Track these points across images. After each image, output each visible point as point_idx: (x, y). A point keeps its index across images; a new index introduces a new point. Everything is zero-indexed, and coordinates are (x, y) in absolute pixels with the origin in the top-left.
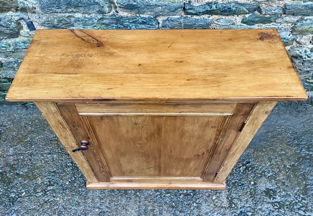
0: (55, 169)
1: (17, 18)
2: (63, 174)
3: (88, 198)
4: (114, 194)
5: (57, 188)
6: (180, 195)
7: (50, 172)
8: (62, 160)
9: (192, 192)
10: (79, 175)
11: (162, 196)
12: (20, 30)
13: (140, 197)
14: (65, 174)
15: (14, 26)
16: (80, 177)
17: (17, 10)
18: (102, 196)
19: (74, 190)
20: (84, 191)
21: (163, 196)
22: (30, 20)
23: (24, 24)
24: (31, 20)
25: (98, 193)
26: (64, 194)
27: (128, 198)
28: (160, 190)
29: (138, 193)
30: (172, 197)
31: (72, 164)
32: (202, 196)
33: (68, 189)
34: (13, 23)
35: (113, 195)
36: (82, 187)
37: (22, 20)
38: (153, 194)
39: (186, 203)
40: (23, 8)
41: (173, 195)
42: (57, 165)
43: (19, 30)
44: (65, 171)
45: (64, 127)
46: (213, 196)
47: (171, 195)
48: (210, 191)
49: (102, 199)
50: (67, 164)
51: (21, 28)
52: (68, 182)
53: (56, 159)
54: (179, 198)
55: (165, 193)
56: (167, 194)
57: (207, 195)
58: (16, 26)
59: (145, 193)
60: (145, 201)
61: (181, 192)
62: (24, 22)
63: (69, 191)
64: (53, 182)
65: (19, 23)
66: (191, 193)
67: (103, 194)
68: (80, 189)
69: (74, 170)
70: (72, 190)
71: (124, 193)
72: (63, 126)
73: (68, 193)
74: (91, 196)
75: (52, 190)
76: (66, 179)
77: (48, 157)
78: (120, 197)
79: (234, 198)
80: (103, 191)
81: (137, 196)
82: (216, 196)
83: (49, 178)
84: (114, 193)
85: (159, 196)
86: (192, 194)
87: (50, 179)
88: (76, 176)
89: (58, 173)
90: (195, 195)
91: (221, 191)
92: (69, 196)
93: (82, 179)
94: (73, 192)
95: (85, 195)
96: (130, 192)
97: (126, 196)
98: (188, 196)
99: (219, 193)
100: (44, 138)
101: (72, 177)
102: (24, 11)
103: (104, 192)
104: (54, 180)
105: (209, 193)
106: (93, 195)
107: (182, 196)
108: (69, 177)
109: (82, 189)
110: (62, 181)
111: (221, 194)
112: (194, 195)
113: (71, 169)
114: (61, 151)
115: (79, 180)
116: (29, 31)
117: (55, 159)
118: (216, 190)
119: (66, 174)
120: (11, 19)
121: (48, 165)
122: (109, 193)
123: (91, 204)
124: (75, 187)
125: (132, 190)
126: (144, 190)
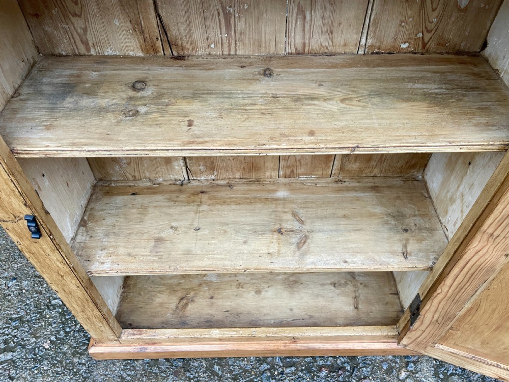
0: (22, 313)
2: (40, 325)
4: (157, 371)
5: (22, 357)
6: (320, 368)
7: (11, 319)
8: (40, 293)
9: (348, 363)
10: (75, 325)
11: (276, 373)
13: (221, 377)
14: (43, 324)
16: (78, 331)
18: (129, 375)
19: (61, 362)
20: (84, 364)
21: (279, 374)
25: (118, 369)
26: (36, 372)
27: (193, 379)
28: (269, 359)
29: (216, 367)
30: (300, 374)
32: (373, 372)
33: (47, 359)
35: (154, 373)
36: (81, 354)
38: (253, 368)
41: (302, 370)
42: (27, 304)
44: (45, 317)
46: (399, 371)
47: (297, 370)
50: (50, 302)
52: (49, 342)
53: (26, 291)
54: (318, 377)
55: (281, 365)
56: (287, 367)
57: (385, 368)
59: (235, 366)
61: (321, 363)
63: (48, 365)
64: (14, 343)
66: (346, 365)
67: (130, 370)
68: (76, 360)
69: (65, 315)
70: (56, 362)
71: (181, 368)
73: (45, 368)
74: (101, 375)
75: (10, 362)
76: (46, 335)
77: (9, 286)
78: (171, 377)
79: (452, 374)
80: (130, 364)
81: (214, 373)
82: (408, 371)
83: (7, 332)
84: (158, 367)
85: (269, 374)
86: (348, 368)
87: (7, 335)
88: (70, 327)
89: (28, 321)
90: (356, 369)
91: (416, 358)
92: (48, 375)
94: (58, 367)
95: (85, 372)
96: (196, 364)
97: (188, 374)
98: (340, 372)
99: (415, 363)
100: (8, 245)
101: (60, 330)
103: (133, 366)
104: (18, 338)
105: (390, 362)
106: (107, 373)
107: (324, 373)
108: (53, 330)
109: (79, 358)
110: (34, 340)
111: (419, 366)
112: (353, 370)
113: (60, 313)
115: (76, 337)
117: (24, 291)
118: (406, 357)
119: (45, 325)
121: (7, 304)
122: (146, 367)
124: (64, 354)
125: (202, 358)
126: (230, 358)
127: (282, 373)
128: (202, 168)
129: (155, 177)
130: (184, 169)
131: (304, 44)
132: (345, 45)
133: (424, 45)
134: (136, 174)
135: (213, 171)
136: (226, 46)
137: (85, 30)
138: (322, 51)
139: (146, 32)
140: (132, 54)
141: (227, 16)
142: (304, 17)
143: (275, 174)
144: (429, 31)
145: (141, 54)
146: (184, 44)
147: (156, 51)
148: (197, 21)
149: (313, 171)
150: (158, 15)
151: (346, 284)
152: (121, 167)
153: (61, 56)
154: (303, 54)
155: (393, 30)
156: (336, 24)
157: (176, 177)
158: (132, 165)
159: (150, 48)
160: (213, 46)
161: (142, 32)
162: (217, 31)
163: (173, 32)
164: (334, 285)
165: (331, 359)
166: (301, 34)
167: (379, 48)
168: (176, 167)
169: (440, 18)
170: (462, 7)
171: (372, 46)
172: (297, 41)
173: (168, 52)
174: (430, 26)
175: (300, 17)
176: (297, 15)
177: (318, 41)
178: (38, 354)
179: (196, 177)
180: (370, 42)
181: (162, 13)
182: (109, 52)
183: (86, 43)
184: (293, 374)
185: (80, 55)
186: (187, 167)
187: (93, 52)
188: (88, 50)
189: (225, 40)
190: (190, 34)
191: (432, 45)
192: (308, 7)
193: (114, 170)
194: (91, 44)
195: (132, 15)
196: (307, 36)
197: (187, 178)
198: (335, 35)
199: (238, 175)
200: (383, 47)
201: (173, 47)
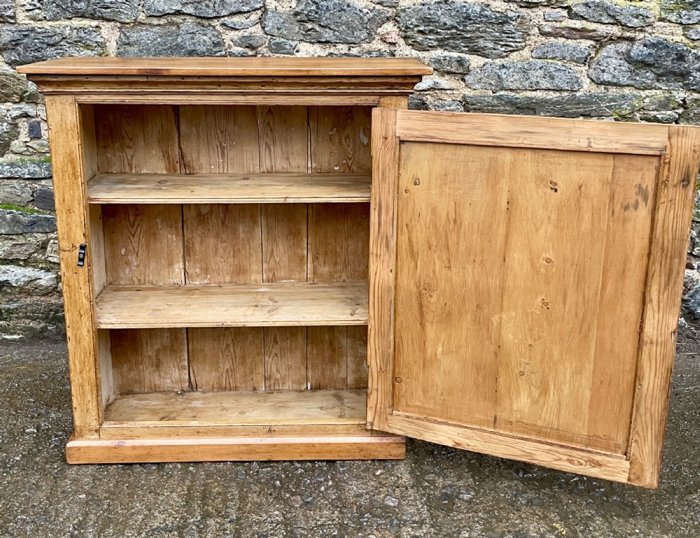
1: (16, 113)
2: (11, 445)
3: (65, 479)
6: (297, 469)
8: (14, 425)
10: (50, 445)
12: (13, 140)
13: (195, 474)
14: (15, 445)
15: (5, 130)
17: (21, 100)
19: (31, 468)
20: (55, 469)
21: (254, 473)
22: (36, 119)
23: (24, 126)
24: (39, 119)
27: (166, 475)
28: (247, 463)
29: (191, 468)
30: (276, 472)
31: (37, 430)
32: (350, 471)
33: (17, 466)
34: (5, 124)
36: (53, 462)
37: (24, 119)
38: (229, 469)
39: (309, 481)
40: (33, 95)
41: (278, 470)
43: (11, 140)
44: (18, 440)
45: (74, 174)
47: (273, 470)
48: (369, 462)
49: (100, 480)
50: (24, 431)
51: (15, 137)
52: (20, 455)
54: (293, 474)
55: (258, 467)
56: (263, 468)
57: (363, 468)
58: (9, 130)
60: (207, 480)
61: (299, 465)
62: (25, 123)
63: (18, 469)
65: (16, 125)
70: (27, 468)
72: (74, 168)
73: (15, 472)
76: (18, 451)
81: (188, 472)
84: (131, 470)
86: (326, 468)
90: (332, 469)
93: (56, 450)
94: (28, 471)
95: (56, 473)
96: (171, 466)
97: (162, 473)
98: (316, 471)
99: (392, 465)
102: (32, 102)
107: (300, 471)
108: (25, 448)
109: (52, 465)
110: (5, 455)
112: (330, 470)
113: (34, 438)
114: (17, 412)
116: (28, 139)
119: (17, 445)
120: (5, 116)
123: (70, 488)
124: (36, 462)
125: (178, 463)
126: (206, 462)
127: (257, 472)
128: (198, 270)
129: (157, 281)
130: (183, 271)
131: (272, 166)
132: (298, 167)
133: (350, 168)
134: (142, 278)
135: (207, 274)
136: (221, 167)
137: (133, 157)
138: (284, 171)
139: (171, 158)
140: (159, 172)
141: (223, 149)
142: (270, 149)
143: (259, 277)
144: (350, 159)
145: (165, 172)
146: (195, 166)
147: (175, 171)
148: (203, 151)
149: (291, 275)
150: (180, 148)
151: (333, 407)
152: (131, 268)
153: (112, 173)
154: (271, 172)
155: (327, 158)
156: (290, 155)
157: (175, 281)
158: (140, 267)
159: (171, 169)
160: (213, 167)
161: (169, 158)
162: (216, 159)
163: (188, 158)
164: (321, 408)
165: (309, 464)
166: (269, 160)
167: (321, 169)
168: (177, 270)
169: (354, 152)
170: (365, 144)
171: (315, 168)
172: (267, 164)
173: (183, 171)
174: (350, 156)
175: (267, 149)
176: (266, 147)
177: (280, 164)
178: (8, 463)
179: (192, 281)
180: (314, 165)
181: (183, 147)
182: (144, 171)
183: (130, 166)
184: (268, 472)
185: (125, 173)
186: (185, 270)
187: (134, 171)
188: (131, 170)
189: (221, 163)
190: (199, 160)
191: (354, 168)
192: (272, 143)
193: (124, 272)
194: (134, 166)
195: (164, 148)
196: (273, 161)
197: (184, 283)
198: (291, 160)
199: (228, 278)
200: (323, 168)
201: (187, 168)
